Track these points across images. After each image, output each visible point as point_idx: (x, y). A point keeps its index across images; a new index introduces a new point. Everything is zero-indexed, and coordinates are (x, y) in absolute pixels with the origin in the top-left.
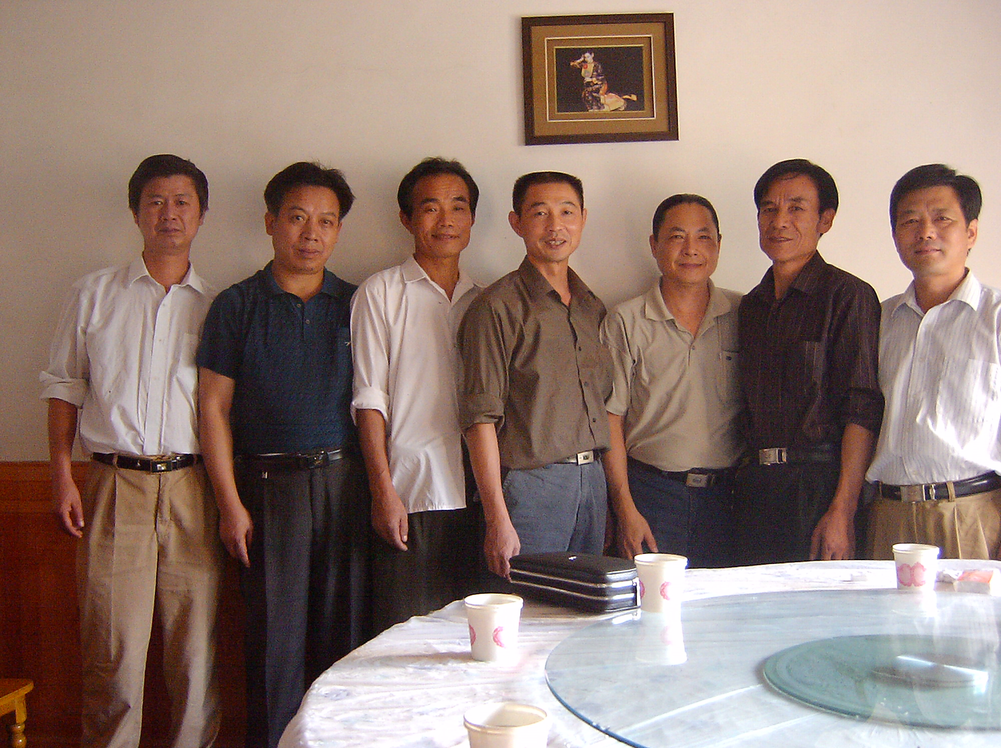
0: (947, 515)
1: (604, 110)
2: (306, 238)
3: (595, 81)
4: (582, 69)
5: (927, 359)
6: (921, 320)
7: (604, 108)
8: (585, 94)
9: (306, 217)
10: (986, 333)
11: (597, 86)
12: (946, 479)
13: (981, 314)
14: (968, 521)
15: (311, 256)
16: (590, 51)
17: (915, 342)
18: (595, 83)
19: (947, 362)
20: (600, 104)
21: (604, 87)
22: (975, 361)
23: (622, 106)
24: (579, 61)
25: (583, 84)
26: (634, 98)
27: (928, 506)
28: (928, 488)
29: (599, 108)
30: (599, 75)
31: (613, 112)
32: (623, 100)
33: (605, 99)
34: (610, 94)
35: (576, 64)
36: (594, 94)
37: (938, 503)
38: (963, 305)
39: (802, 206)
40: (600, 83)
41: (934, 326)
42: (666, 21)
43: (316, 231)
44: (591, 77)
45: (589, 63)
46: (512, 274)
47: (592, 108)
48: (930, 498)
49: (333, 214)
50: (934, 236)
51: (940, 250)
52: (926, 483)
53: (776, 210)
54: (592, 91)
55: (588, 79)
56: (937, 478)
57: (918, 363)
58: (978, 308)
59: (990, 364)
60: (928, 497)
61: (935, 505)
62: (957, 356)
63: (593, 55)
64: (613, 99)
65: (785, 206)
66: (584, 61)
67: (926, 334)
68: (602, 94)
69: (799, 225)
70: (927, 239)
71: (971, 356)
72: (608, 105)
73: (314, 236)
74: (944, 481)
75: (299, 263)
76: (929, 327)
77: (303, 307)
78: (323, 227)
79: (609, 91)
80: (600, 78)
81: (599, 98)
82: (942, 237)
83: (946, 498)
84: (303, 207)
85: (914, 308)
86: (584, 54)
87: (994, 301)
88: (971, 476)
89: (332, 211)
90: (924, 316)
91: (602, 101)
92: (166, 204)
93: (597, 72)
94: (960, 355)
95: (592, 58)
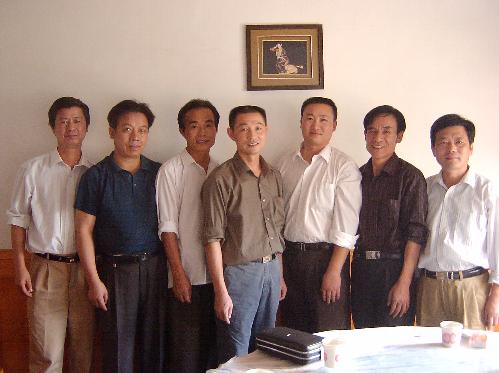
0: (459, 287)
1: (287, 73)
2: (133, 140)
3: (283, 58)
4: (276, 52)
5: (449, 211)
6: (446, 192)
7: (287, 72)
8: (277, 65)
9: (132, 129)
10: (479, 200)
11: (283, 61)
12: (458, 269)
13: (476, 190)
14: (469, 290)
15: (136, 149)
16: (280, 43)
17: (443, 202)
18: (283, 59)
19: (459, 214)
20: (285, 70)
21: (287, 62)
22: (473, 214)
23: (296, 71)
24: (274, 48)
25: (276, 60)
26: (302, 67)
27: (449, 282)
28: (450, 274)
29: (284, 72)
30: (284, 55)
31: (291, 74)
32: (296, 69)
33: (287, 68)
34: (290, 65)
35: (273, 49)
36: (282, 65)
37: (454, 281)
38: (467, 185)
39: (390, 131)
40: (285, 59)
41: (452, 195)
42: (319, 28)
43: (138, 136)
44: (281, 56)
45: (280, 49)
46: (229, 161)
47: (281, 72)
48: (451, 279)
49: (145, 126)
50: (456, 151)
51: (458, 158)
52: (449, 271)
53: (377, 132)
54: (281, 64)
55: (279, 57)
56: (454, 269)
57: (444, 213)
58: (474, 187)
59: (480, 215)
60: (450, 278)
61: (453, 282)
62: (464, 211)
63: (282, 45)
64: (291, 68)
65: (381, 131)
66: (277, 48)
67: (449, 198)
68: (286, 65)
69: (388, 140)
70: (452, 152)
71: (471, 211)
72: (289, 71)
73: (137, 139)
74: (457, 270)
75: (129, 153)
76: (450, 195)
77: (132, 176)
78: (141, 133)
79: (290, 63)
80: (285, 57)
81: (285, 67)
82: (459, 152)
83: (459, 279)
84: (130, 123)
85: (442, 185)
86: (277, 44)
87: (482, 184)
88: (470, 268)
89: (145, 125)
90: (448, 189)
91: (286, 69)
92: (69, 123)
93: (283, 53)
94: (466, 211)
95: (281, 47)
